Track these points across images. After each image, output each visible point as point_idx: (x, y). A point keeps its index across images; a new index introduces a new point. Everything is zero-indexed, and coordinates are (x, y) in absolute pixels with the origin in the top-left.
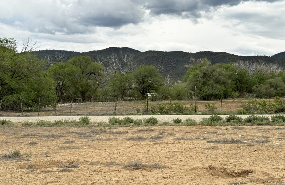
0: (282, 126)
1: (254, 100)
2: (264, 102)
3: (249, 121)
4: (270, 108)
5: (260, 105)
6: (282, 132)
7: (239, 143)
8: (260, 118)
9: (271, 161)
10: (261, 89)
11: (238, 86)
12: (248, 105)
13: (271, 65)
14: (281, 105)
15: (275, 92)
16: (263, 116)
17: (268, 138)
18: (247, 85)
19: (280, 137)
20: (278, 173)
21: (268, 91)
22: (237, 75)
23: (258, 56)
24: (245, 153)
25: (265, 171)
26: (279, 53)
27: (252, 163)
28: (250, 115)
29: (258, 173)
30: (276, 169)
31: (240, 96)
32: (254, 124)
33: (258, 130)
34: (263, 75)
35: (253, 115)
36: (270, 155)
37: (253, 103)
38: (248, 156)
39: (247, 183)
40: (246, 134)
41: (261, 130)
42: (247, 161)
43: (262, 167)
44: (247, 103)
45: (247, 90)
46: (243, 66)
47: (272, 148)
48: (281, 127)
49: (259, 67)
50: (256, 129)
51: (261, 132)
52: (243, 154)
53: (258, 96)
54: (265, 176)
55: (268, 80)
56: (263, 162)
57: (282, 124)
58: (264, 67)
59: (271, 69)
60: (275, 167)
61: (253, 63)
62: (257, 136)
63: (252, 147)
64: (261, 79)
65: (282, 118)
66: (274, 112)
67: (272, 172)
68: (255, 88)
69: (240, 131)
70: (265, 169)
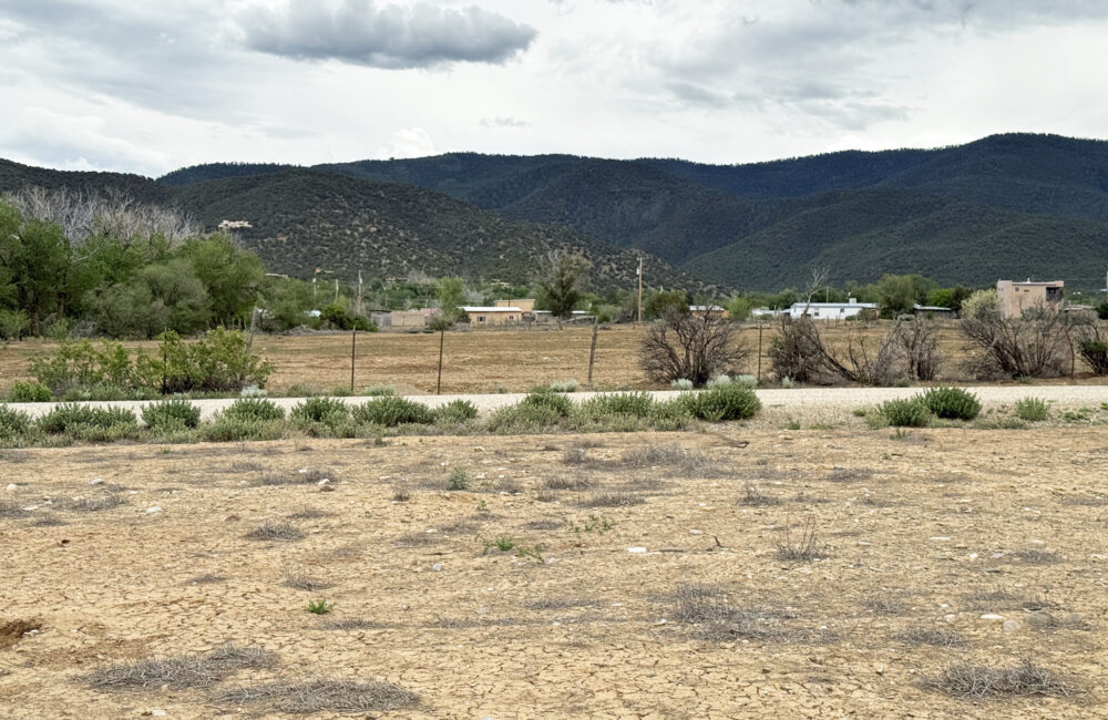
0: (180, 441)
1: (81, 345)
2: (121, 353)
3: (56, 426)
4: (143, 377)
5: (106, 364)
6: (179, 464)
7: (6, 515)
8: (100, 413)
9: (119, 577)
10: (117, 304)
11: (23, 289)
12: (58, 362)
13: (156, 211)
14: (184, 363)
15: (171, 317)
16: (112, 408)
17: (122, 489)
18: (61, 287)
19: (167, 486)
20: (139, 619)
21: (143, 309)
22: (22, 246)
23: (104, 173)
24: (23, 553)
25: (90, 619)
26: (184, 169)
27: (42, 589)
28: (62, 405)
29: (62, 627)
30: (134, 605)
31: (32, 327)
32: (77, 437)
33: (88, 462)
34: (123, 248)
35: (72, 403)
36: (120, 556)
37: (78, 356)
38: (34, 564)
39: (12, 669)
40: (37, 477)
41: (100, 459)
42: (27, 583)
43: (82, 602)
44: (55, 358)
45: (62, 307)
46: (43, 208)
47: (129, 528)
48: (177, 447)
49: (107, 216)
50: (79, 458)
51: (99, 467)
52: (15, 557)
53: (105, 331)
54: (88, 637)
55: (142, 267)
56: (88, 582)
57: (181, 434)
58: (128, 218)
59: (156, 226)
60: (132, 598)
61: (85, 199)
62: (81, 485)
63: (54, 528)
64: (118, 265)
65: (184, 411)
66: (156, 393)
67: (118, 618)
68: (93, 297)
69: (17, 469)
70: (91, 610)
